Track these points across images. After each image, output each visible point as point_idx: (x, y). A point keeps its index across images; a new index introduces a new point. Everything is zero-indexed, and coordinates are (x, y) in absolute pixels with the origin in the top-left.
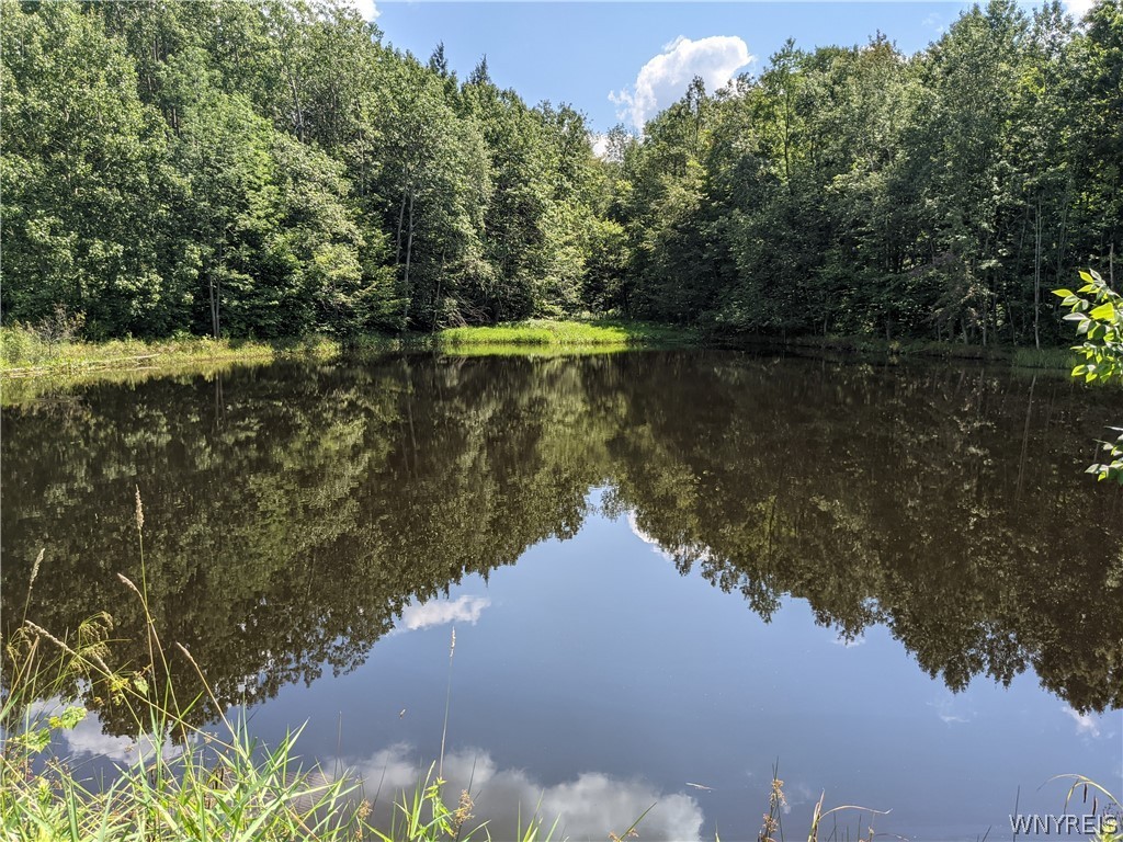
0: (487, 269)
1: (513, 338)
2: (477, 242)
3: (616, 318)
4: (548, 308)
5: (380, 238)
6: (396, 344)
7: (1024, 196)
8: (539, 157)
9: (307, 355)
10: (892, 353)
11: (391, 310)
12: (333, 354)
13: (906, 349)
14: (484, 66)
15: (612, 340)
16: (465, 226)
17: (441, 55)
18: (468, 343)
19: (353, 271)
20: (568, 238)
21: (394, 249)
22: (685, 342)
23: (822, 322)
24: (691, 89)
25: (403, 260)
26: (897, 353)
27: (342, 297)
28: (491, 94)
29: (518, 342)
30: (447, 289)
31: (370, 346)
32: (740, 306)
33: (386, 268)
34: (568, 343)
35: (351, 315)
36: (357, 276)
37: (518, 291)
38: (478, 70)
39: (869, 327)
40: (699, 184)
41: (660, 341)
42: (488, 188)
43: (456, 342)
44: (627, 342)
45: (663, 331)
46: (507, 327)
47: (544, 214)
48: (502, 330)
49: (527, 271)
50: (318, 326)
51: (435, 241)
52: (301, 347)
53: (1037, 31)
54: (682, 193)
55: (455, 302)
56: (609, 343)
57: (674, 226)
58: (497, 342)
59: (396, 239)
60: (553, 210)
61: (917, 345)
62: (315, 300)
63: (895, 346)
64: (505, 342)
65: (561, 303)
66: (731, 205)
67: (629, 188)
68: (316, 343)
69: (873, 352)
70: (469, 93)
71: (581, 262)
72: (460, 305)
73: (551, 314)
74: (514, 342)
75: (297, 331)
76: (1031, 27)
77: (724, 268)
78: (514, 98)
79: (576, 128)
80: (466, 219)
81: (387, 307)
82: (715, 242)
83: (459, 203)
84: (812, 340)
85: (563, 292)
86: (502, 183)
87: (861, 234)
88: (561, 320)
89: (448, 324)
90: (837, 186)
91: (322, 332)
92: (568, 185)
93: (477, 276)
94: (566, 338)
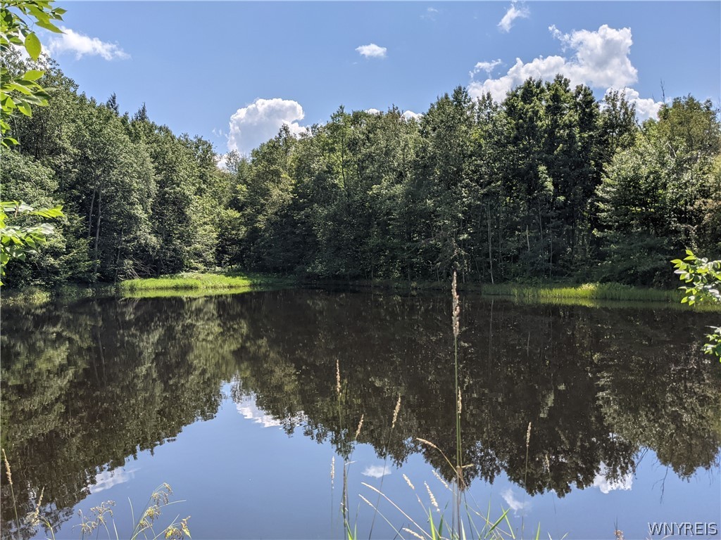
0: (153, 240)
1: (173, 285)
2: (147, 222)
3: (239, 270)
4: (195, 265)
5: (78, 219)
6: (89, 292)
7: (479, 200)
8: (186, 169)
9: (25, 302)
10: (413, 289)
11: (86, 269)
12: (45, 300)
13: (421, 286)
14: (144, 110)
15: (241, 285)
16: (139, 211)
17: (114, 102)
18: (141, 289)
19: (59, 242)
20: (206, 220)
21: (88, 227)
22: (287, 285)
23: (370, 271)
24: (281, 131)
25: (93, 234)
26: (416, 289)
27: (51, 260)
28: (151, 128)
29: (177, 288)
30: (125, 254)
31: (71, 294)
32: (320, 263)
33: (83, 240)
34: (212, 287)
35: (57, 273)
36: (63, 246)
37: (174, 254)
38: (139, 112)
39: (397, 274)
40: (291, 188)
41: (271, 285)
42: (153, 187)
43: (132, 289)
44: (250, 286)
45: (272, 278)
46: (167, 278)
47: (191, 205)
48: (165, 280)
49: (179, 241)
50: (32, 281)
51: (116, 222)
52: (21, 297)
53: (480, 109)
54: (281, 192)
55: (131, 262)
56: (239, 287)
57: (276, 214)
58: (162, 289)
59: (88, 220)
60: (197, 202)
61: (426, 284)
62: (30, 263)
63: (414, 284)
64: (167, 288)
65: (202, 262)
66: (312, 201)
67: (245, 189)
68: (32, 293)
69: (403, 289)
70: (137, 126)
71: (215, 235)
72: (135, 264)
73: (197, 269)
74: (173, 287)
75: (17, 285)
76: (477, 107)
77: (309, 240)
78: (167, 131)
79: (207, 151)
80: (140, 207)
81: (84, 266)
82: (303, 223)
83: (135, 197)
84: (365, 282)
85: (203, 254)
86: (162, 184)
87: (390, 219)
88: (202, 273)
89: (125, 277)
90: (374, 192)
91: (36, 285)
92: (204, 186)
93: (147, 245)
94: (210, 284)
